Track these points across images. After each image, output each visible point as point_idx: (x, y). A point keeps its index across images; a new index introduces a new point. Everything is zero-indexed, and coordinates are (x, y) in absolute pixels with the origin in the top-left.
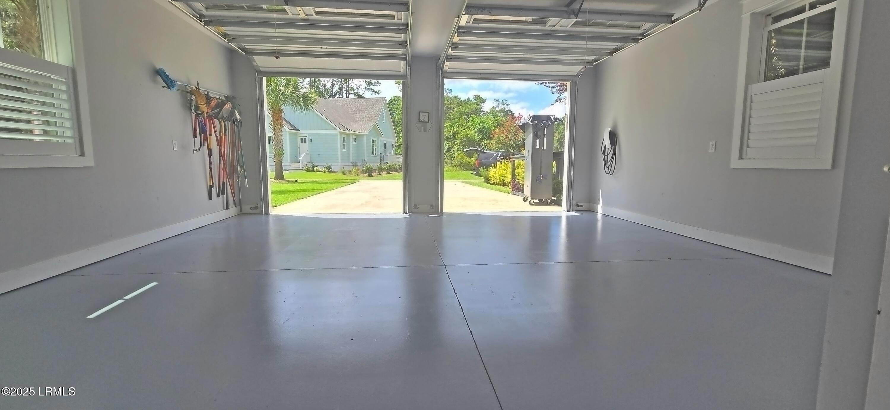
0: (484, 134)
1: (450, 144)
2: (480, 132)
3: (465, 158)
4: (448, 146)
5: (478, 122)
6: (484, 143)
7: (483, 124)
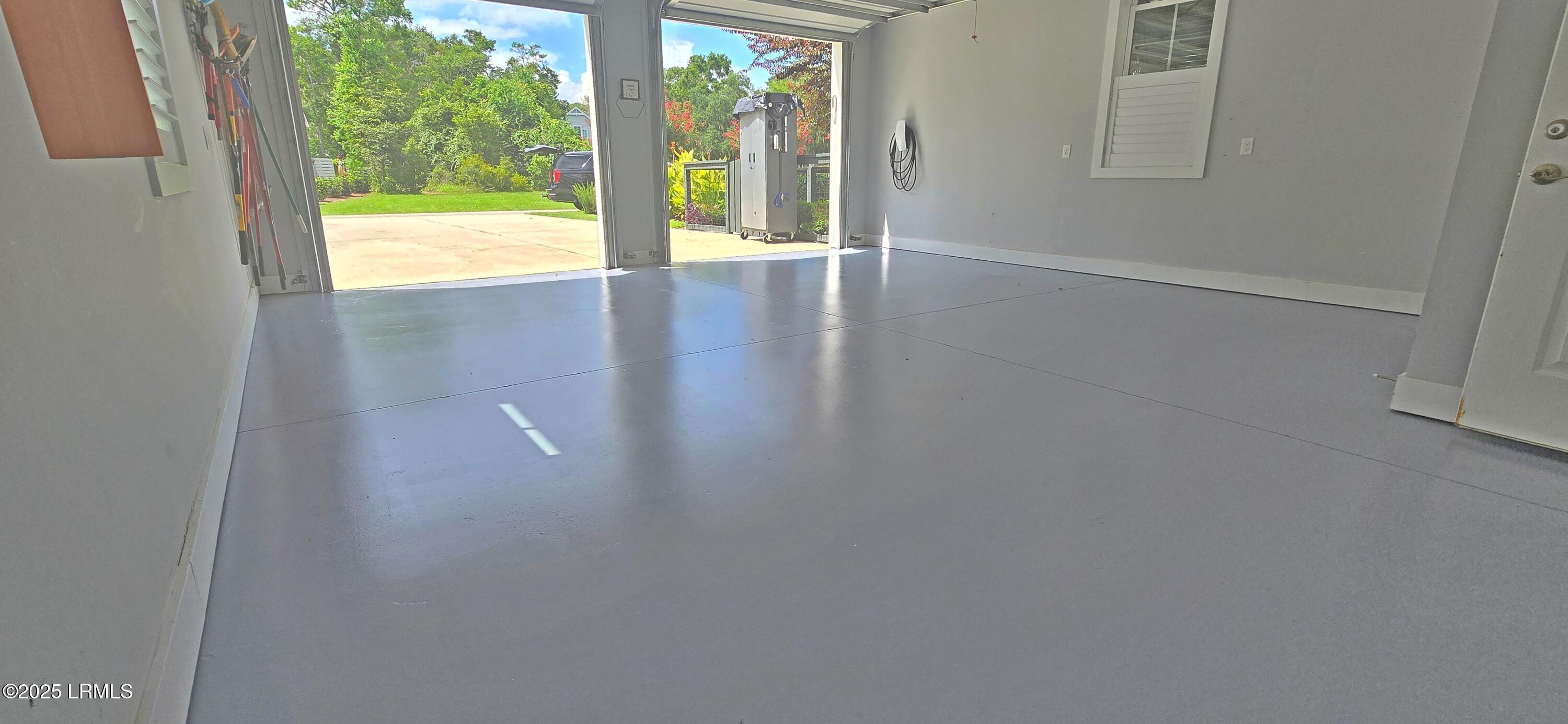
0: (515, 117)
1: (440, 135)
2: (505, 111)
3: (484, 166)
4: (435, 139)
5: (496, 90)
6: (516, 134)
7: (508, 94)
